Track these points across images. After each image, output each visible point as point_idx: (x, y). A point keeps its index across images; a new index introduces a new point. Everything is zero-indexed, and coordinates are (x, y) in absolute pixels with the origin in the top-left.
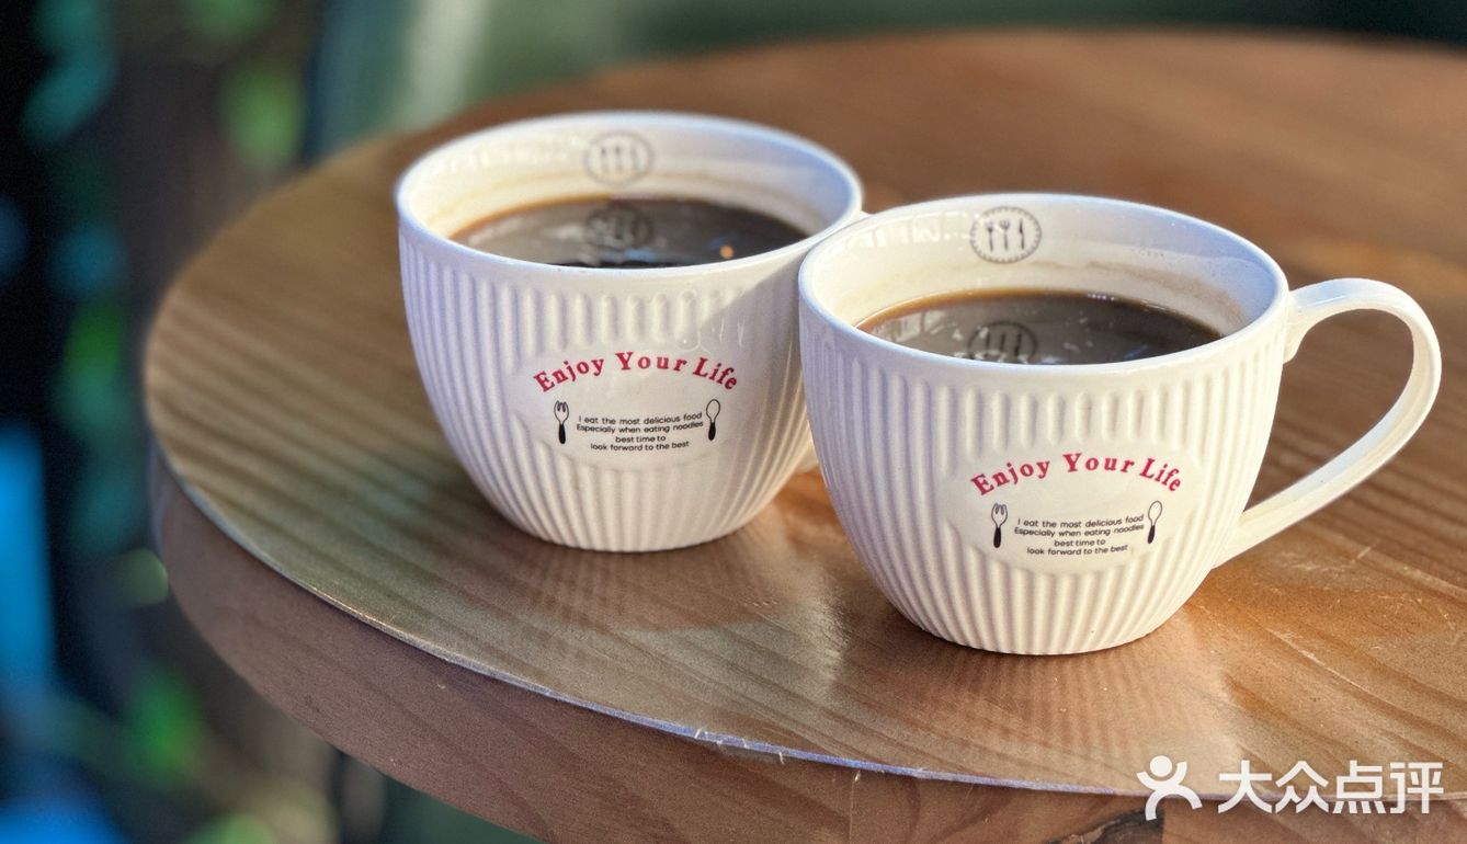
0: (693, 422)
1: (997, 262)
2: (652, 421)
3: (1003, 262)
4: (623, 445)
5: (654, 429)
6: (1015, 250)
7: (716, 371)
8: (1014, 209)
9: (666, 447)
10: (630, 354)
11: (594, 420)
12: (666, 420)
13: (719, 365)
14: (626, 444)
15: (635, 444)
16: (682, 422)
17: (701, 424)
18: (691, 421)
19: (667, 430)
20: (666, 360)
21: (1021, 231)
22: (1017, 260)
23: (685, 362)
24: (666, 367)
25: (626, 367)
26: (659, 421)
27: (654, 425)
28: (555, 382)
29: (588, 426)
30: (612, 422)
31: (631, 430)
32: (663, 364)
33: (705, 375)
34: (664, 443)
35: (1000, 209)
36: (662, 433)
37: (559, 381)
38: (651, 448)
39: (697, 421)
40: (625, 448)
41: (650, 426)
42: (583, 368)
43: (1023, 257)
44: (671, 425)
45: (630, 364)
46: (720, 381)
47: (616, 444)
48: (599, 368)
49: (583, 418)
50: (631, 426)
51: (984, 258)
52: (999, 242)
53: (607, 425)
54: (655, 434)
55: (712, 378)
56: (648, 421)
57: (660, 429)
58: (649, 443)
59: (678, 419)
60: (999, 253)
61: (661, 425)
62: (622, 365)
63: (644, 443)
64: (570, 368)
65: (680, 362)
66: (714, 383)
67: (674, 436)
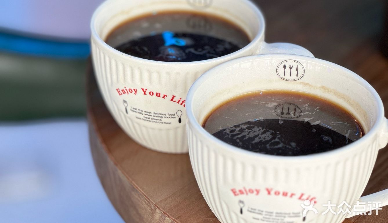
0: (172, 116)
1: (286, 80)
2: (156, 114)
3: (289, 81)
4: (146, 119)
5: (157, 116)
6: (294, 76)
7: (179, 101)
8: (295, 61)
9: (162, 123)
10: (146, 90)
11: (136, 109)
12: (161, 114)
13: (181, 99)
14: (147, 119)
15: (151, 120)
16: (167, 116)
17: (175, 118)
18: (171, 116)
19: (162, 117)
20: (160, 94)
21: (297, 70)
22: (294, 80)
23: (167, 96)
24: (159, 96)
25: (145, 94)
26: (158, 114)
27: (157, 115)
28: (122, 93)
29: (134, 110)
30: (142, 111)
31: (149, 115)
32: (158, 95)
33: (175, 101)
34: (161, 122)
35: (289, 60)
36: (160, 118)
37: (124, 93)
38: (157, 122)
39: (173, 116)
40: (147, 121)
41: (155, 115)
42: (131, 91)
43: (297, 80)
44: (163, 116)
45: (146, 93)
46: (181, 104)
47: (144, 118)
48: (136, 92)
49: (132, 108)
50: (149, 114)
51: (281, 78)
52: (288, 73)
53: (140, 112)
54: (158, 118)
55: (178, 103)
56: (154, 113)
57: (159, 117)
58: (156, 121)
59: (165, 115)
60: (287, 76)
61: (159, 116)
62: (143, 93)
63: (154, 120)
64: (126, 89)
65: (164, 96)
66: (179, 105)
67: (164, 120)
